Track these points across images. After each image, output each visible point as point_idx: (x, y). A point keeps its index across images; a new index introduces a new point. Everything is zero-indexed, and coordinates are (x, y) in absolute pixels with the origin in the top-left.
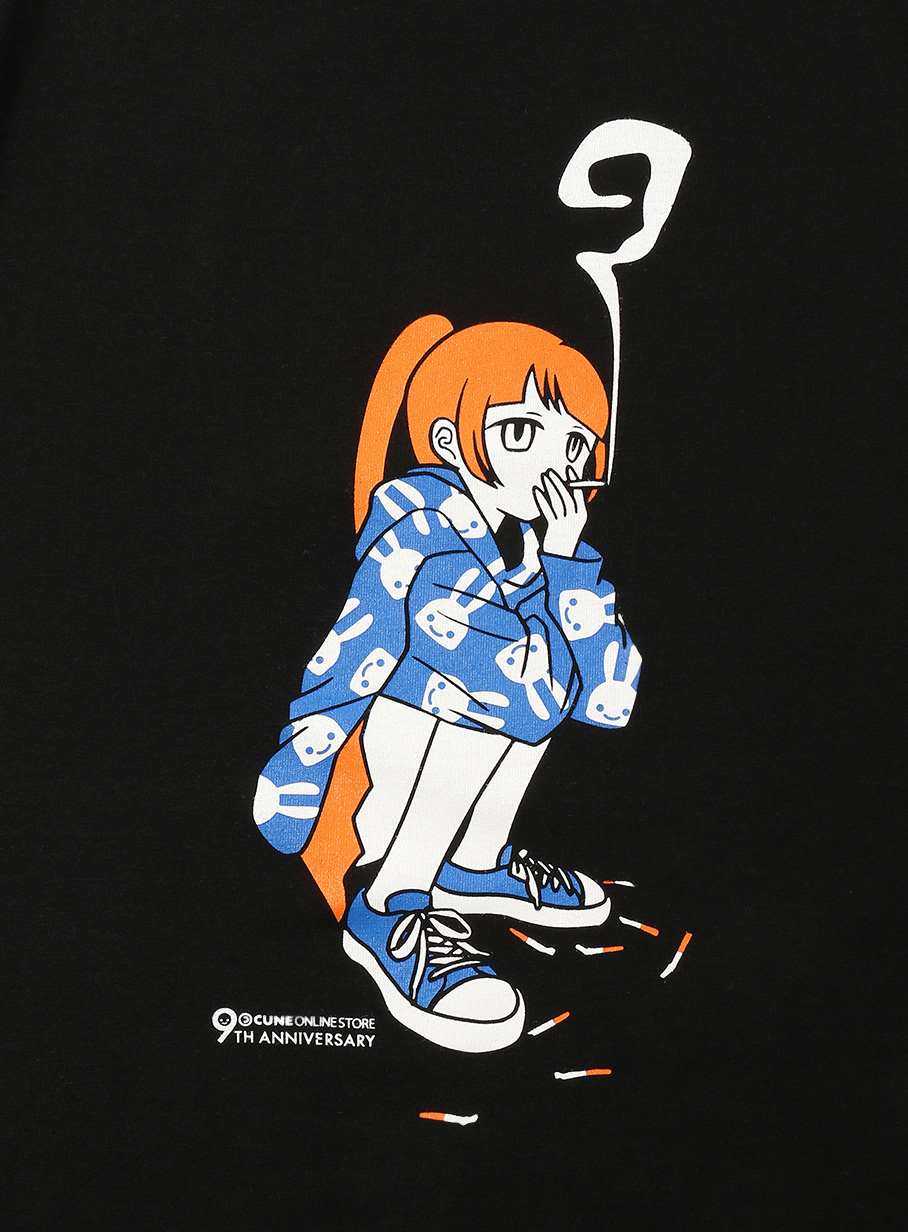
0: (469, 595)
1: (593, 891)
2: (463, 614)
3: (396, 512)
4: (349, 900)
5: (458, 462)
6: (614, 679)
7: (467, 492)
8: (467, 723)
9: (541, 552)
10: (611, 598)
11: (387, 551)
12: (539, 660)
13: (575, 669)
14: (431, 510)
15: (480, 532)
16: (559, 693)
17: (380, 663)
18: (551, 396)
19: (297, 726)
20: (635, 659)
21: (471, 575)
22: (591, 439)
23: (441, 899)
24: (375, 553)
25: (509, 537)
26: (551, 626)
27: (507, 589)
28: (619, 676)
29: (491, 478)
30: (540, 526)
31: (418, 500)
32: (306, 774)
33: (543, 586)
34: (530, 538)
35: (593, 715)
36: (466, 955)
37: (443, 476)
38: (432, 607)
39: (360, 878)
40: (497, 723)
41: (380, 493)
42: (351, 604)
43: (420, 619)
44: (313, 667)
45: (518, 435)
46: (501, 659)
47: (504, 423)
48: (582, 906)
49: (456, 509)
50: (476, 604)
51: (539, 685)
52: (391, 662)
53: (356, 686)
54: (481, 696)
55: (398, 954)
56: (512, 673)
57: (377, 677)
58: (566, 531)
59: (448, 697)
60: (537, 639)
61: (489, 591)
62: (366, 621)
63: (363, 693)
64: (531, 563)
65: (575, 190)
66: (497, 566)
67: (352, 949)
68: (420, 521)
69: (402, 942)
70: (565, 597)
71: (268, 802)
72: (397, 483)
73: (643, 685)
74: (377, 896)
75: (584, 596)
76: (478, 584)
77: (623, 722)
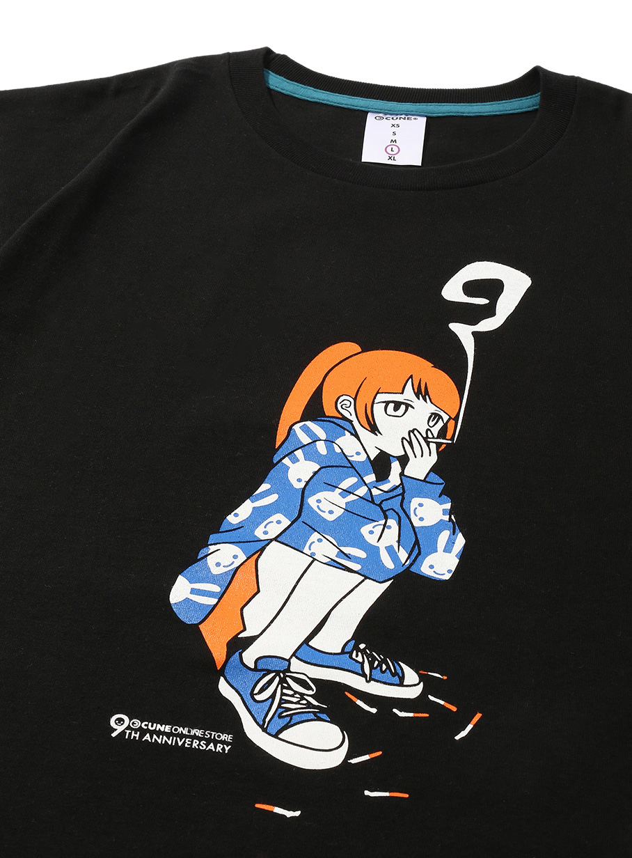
0: (347, 492)
1: (411, 676)
2: (342, 502)
3: (305, 440)
4: (229, 656)
5: (353, 418)
6: (444, 551)
7: (357, 436)
8: (333, 564)
9: (402, 474)
10: (448, 506)
11: (295, 460)
12: (391, 536)
13: (417, 542)
14: (329, 442)
15: (363, 457)
16: (403, 555)
17: (279, 522)
18: (423, 392)
19: (212, 548)
20: (460, 541)
21: (351, 481)
22: (446, 418)
23: (296, 666)
24: (286, 461)
25: (381, 464)
26: (403, 516)
27: (375, 492)
28: (448, 549)
29: (374, 429)
30: (404, 460)
31: (322, 434)
32: (213, 579)
33: (401, 493)
34: (396, 467)
35: (425, 570)
36: (309, 705)
37: (341, 424)
38: (320, 495)
39: (239, 644)
40: (356, 567)
41: (297, 427)
42: (265, 487)
43: (312, 501)
44: (231, 519)
45: (396, 409)
46: (365, 530)
47: (387, 403)
48: (401, 684)
49: (347, 443)
50: (351, 498)
51: (390, 549)
52: (286, 522)
53: (259, 533)
54: (346, 550)
55: (258, 698)
56: (372, 540)
57: (274, 530)
58: (422, 465)
59: (323, 548)
60: (392, 523)
61: (362, 491)
62: (273, 498)
63: (263, 537)
64: (394, 479)
65: (453, 291)
66: (370, 478)
67: (224, 688)
68: (321, 448)
69: (262, 690)
70: (415, 502)
71: (181, 591)
72: (309, 423)
73: (464, 556)
74: (250, 656)
75: (428, 502)
76: (356, 486)
77: (447, 577)
